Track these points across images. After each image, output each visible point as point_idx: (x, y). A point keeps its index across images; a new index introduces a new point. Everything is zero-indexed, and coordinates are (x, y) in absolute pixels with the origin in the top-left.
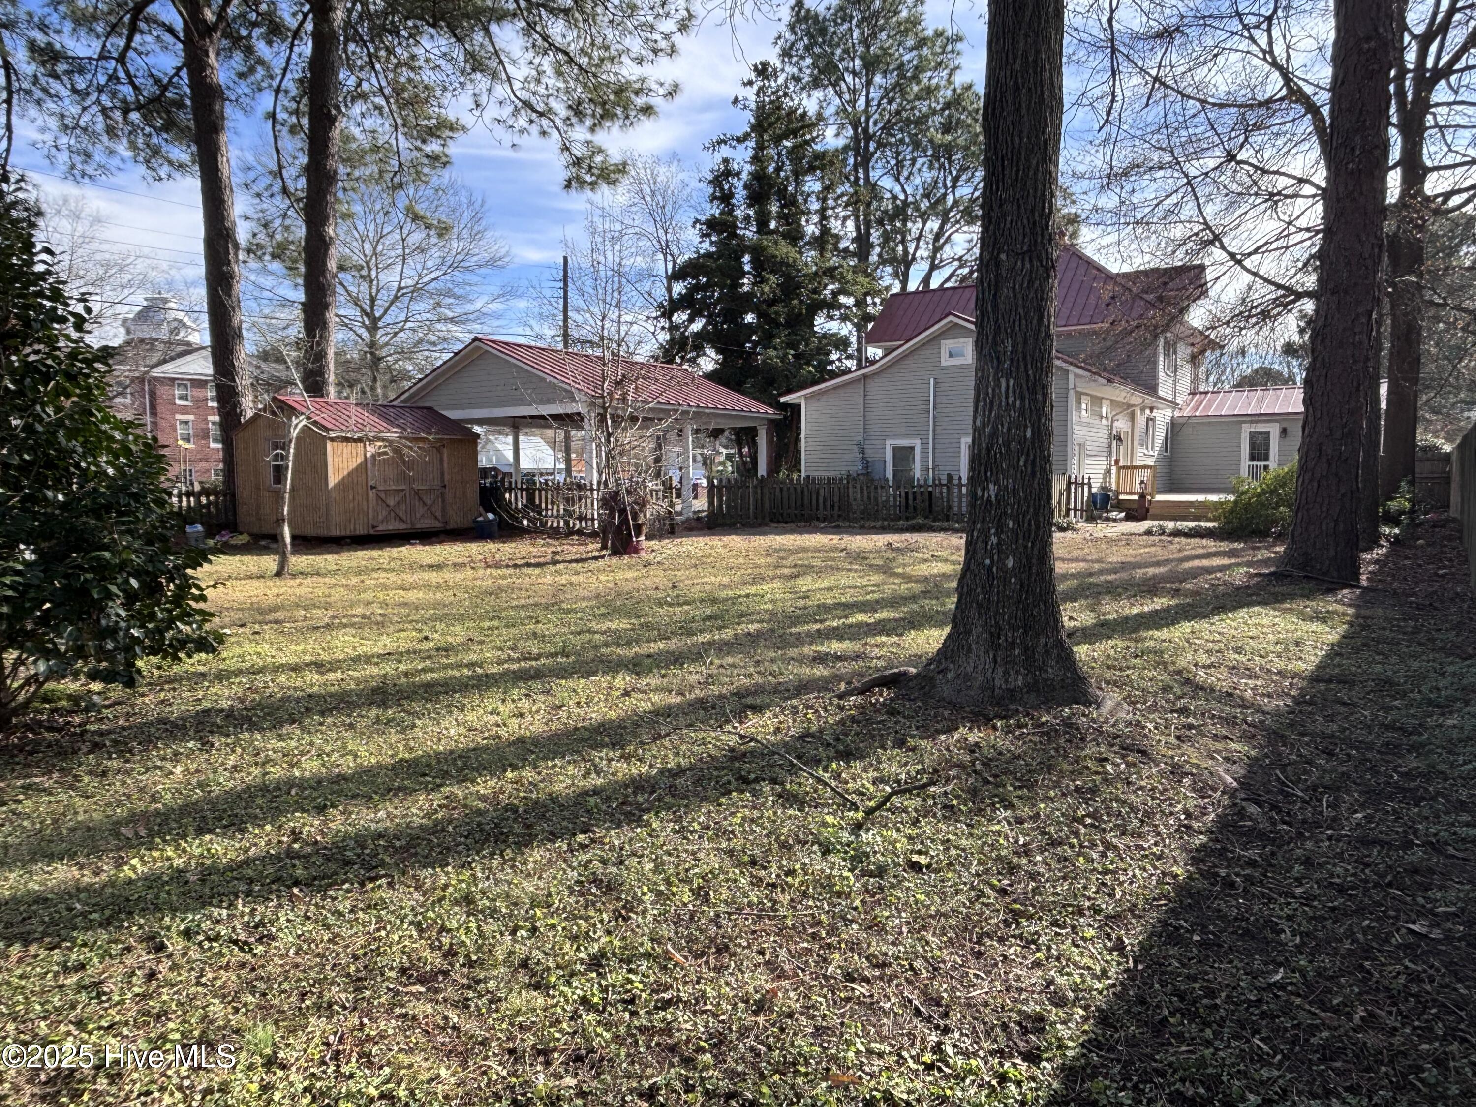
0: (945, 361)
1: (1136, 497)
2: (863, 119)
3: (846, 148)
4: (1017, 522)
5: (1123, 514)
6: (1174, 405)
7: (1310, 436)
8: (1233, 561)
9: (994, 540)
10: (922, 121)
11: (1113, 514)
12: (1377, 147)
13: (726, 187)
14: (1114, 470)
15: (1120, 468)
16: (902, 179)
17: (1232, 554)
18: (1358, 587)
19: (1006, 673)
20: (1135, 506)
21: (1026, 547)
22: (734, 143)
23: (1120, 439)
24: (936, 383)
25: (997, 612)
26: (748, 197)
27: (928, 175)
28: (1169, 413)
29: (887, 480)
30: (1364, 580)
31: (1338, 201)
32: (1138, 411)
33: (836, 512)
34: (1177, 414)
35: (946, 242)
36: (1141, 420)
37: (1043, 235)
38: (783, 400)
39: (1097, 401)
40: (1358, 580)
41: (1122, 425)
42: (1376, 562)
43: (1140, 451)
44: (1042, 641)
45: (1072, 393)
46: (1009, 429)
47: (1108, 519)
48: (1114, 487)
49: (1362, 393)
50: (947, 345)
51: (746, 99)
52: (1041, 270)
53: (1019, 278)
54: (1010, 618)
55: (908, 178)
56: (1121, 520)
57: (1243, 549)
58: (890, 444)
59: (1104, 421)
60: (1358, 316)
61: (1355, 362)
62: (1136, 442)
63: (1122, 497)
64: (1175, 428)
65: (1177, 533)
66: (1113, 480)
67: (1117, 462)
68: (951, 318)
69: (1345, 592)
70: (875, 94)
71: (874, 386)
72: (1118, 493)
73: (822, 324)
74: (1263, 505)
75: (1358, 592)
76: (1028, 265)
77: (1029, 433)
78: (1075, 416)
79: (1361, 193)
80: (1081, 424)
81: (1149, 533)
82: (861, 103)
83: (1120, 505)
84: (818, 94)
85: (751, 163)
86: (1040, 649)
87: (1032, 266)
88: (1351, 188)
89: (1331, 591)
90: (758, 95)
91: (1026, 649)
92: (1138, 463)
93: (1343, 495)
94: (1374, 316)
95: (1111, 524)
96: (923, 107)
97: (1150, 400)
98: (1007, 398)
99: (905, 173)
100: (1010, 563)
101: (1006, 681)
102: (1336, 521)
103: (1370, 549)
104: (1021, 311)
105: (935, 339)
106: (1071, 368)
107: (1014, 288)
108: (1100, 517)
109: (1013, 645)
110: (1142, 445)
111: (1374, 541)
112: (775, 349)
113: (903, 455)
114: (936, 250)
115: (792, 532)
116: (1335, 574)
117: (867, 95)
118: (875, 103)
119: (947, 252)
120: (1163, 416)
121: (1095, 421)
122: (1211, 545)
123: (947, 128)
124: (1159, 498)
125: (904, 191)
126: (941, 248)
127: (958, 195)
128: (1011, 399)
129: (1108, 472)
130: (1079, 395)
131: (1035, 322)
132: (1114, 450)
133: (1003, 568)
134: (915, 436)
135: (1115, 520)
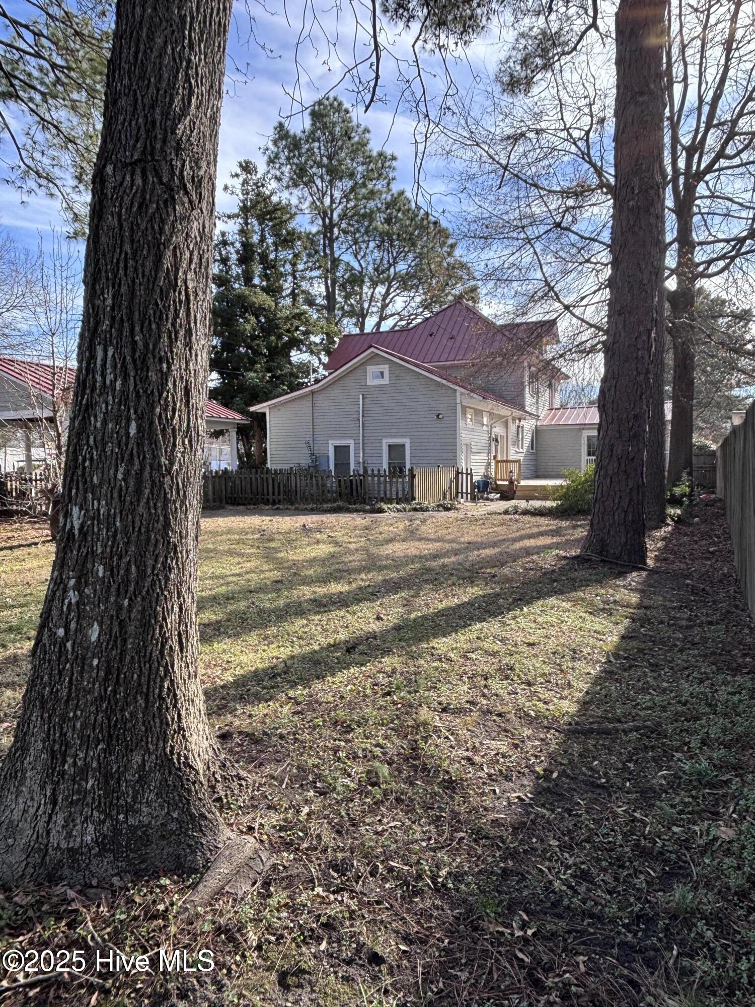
0: (370, 382)
1: (507, 483)
2: (329, 212)
3: (318, 232)
4: (110, 569)
5: (499, 495)
6: (537, 417)
7: (604, 438)
8: (555, 540)
9: (73, 596)
10: (370, 216)
11: (492, 496)
12: (652, 187)
13: (224, 253)
14: (493, 464)
15: (497, 462)
16: (359, 258)
17: (556, 532)
18: (645, 570)
19: (69, 820)
20: (505, 489)
21: (120, 607)
22: (226, 219)
23: (497, 441)
24: (363, 398)
25: (64, 718)
26: (238, 260)
27: (377, 254)
28: (533, 422)
29: (330, 471)
30: (650, 563)
31: (622, 233)
32: (510, 421)
33: (281, 497)
34: (539, 423)
35: (390, 302)
36: (513, 428)
37: (164, 141)
38: (252, 409)
39: (478, 413)
40: (645, 564)
41: (498, 430)
42: (664, 539)
43: (512, 450)
44: (137, 759)
45: (459, 407)
46: (105, 423)
47: (487, 499)
48: (493, 476)
49: (644, 401)
50: (371, 369)
51: (234, 187)
52: (159, 190)
53: (127, 200)
54: (84, 726)
55: (364, 257)
56: (497, 499)
57: (566, 528)
58: (332, 443)
59: (485, 428)
60: (640, 334)
61: (639, 374)
62: (510, 443)
63: (499, 482)
64: (538, 433)
65: (526, 512)
66: (493, 471)
67: (495, 457)
68: (372, 349)
69: (634, 574)
70: (338, 194)
71: (320, 400)
72: (496, 479)
73: (296, 356)
74: (586, 491)
75: (644, 574)
76: (139, 181)
77: (133, 430)
78: (461, 423)
79: (641, 228)
80: (466, 429)
81: (506, 512)
82: (327, 201)
83: (497, 489)
84: (297, 192)
85: (239, 234)
86: (131, 776)
87: (145, 181)
88: (632, 222)
89: (621, 574)
90: (243, 185)
91: (107, 776)
92: (511, 458)
93: (631, 489)
94: (653, 335)
95: (490, 503)
96: (371, 204)
97: (517, 413)
98: (104, 376)
99: (362, 253)
100: (94, 633)
101: (69, 835)
102: (626, 512)
103: (658, 527)
104: (127, 247)
105: (363, 364)
106: (457, 388)
107: (120, 215)
108: (482, 498)
109: (83, 772)
110: (514, 445)
111: (661, 522)
112: (256, 371)
113: (342, 452)
114: (384, 307)
115: (242, 514)
116: (626, 558)
117: (332, 196)
118: (337, 201)
119: (389, 310)
120: (528, 425)
121: (479, 428)
122: (545, 523)
123: (388, 221)
124: (523, 483)
125: (361, 265)
126: (387, 305)
127: (397, 270)
128: (110, 377)
129: (489, 464)
130: (464, 409)
131: (149, 264)
132: (493, 449)
133: (81, 643)
134: (350, 438)
135: (492, 500)
